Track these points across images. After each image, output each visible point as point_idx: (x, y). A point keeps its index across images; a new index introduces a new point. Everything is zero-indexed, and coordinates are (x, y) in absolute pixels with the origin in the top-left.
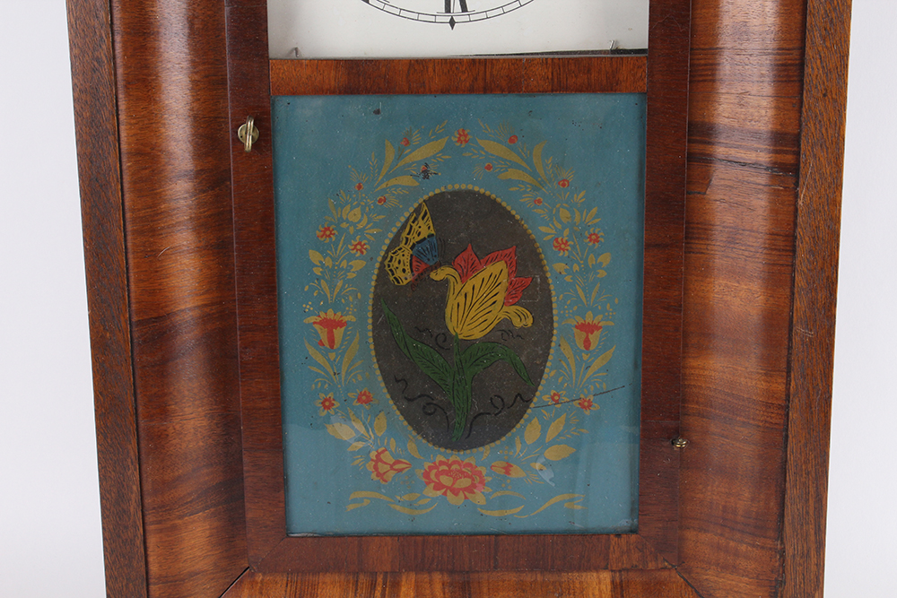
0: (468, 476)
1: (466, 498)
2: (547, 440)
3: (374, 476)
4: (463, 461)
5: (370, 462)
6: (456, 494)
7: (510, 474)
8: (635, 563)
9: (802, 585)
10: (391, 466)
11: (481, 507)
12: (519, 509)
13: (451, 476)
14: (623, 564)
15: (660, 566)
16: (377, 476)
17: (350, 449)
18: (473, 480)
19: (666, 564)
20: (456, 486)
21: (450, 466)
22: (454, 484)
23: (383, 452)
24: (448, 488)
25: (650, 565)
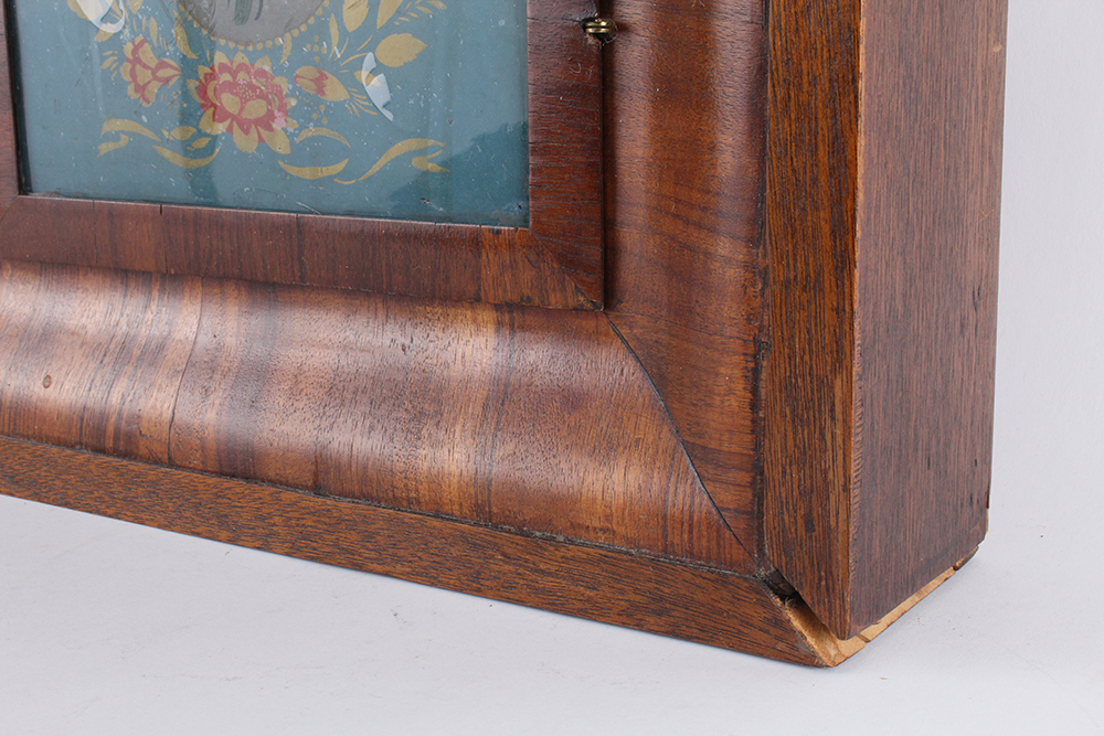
0: (262, 96)
1: (261, 139)
2: (380, 23)
3: (130, 89)
4: (253, 65)
5: (126, 64)
6: (247, 132)
7: (324, 94)
8: (526, 292)
9: (807, 358)
10: (154, 73)
11: (283, 157)
12: (340, 166)
13: (237, 94)
14: (505, 291)
15: (571, 303)
16: (136, 91)
17: (97, 39)
18: (270, 103)
19: (582, 299)
20: (245, 115)
21: (234, 74)
22: (242, 109)
23: (141, 44)
24: (234, 118)
25: (553, 299)
